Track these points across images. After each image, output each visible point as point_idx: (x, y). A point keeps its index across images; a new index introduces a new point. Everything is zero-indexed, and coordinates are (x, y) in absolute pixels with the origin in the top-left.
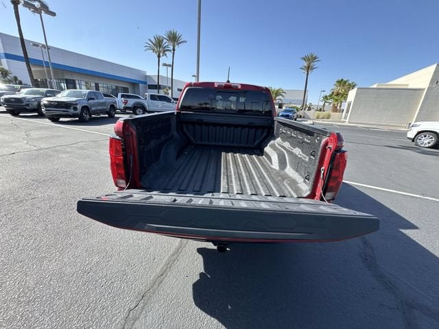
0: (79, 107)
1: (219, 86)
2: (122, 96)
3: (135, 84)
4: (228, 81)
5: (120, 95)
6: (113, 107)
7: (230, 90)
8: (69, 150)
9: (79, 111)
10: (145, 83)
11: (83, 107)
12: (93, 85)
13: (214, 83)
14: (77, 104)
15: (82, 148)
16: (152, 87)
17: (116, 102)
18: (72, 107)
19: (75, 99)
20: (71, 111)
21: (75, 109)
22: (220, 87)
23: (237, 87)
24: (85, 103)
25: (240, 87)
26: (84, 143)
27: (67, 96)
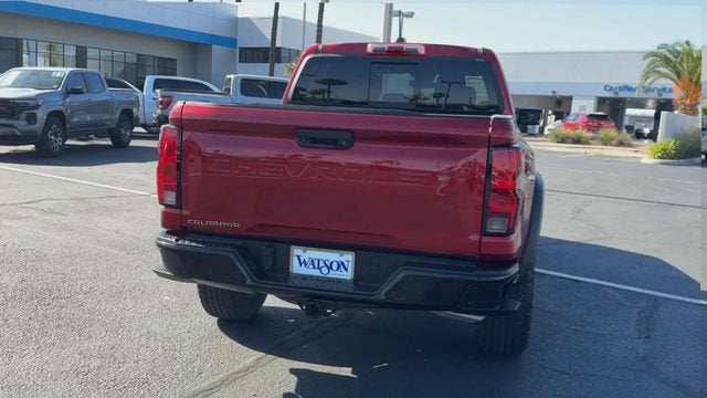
0: (41, 115)
1: (375, 50)
2: (158, 84)
3: (196, 47)
4: (401, 40)
5: (149, 80)
6: (128, 117)
7: (400, 59)
8: (21, 213)
9: (39, 126)
10: (231, 42)
11: (51, 115)
12: (71, 52)
13: (366, 44)
14: (37, 107)
15: (51, 212)
16: (251, 55)
17: (136, 103)
18: (24, 115)
19: (33, 92)
20: (21, 125)
21: (32, 119)
22: (378, 52)
23: (416, 51)
24: (57, 104)
25: (422, 51)
26: (55, 202)
27: (14, 85)
